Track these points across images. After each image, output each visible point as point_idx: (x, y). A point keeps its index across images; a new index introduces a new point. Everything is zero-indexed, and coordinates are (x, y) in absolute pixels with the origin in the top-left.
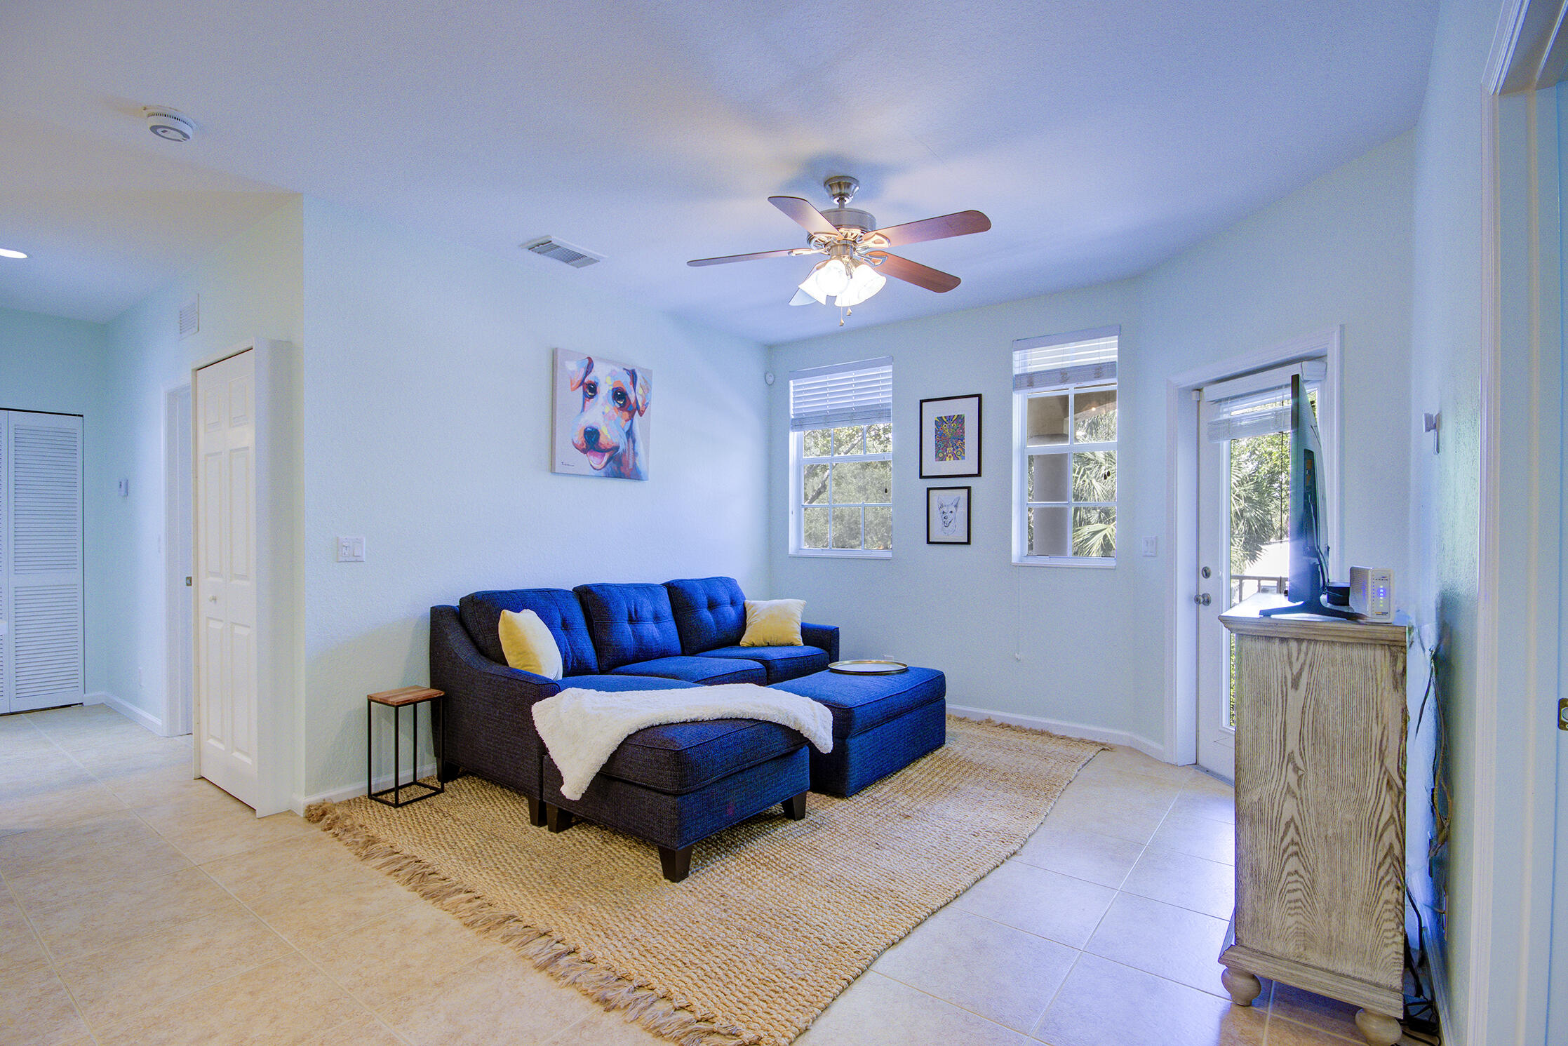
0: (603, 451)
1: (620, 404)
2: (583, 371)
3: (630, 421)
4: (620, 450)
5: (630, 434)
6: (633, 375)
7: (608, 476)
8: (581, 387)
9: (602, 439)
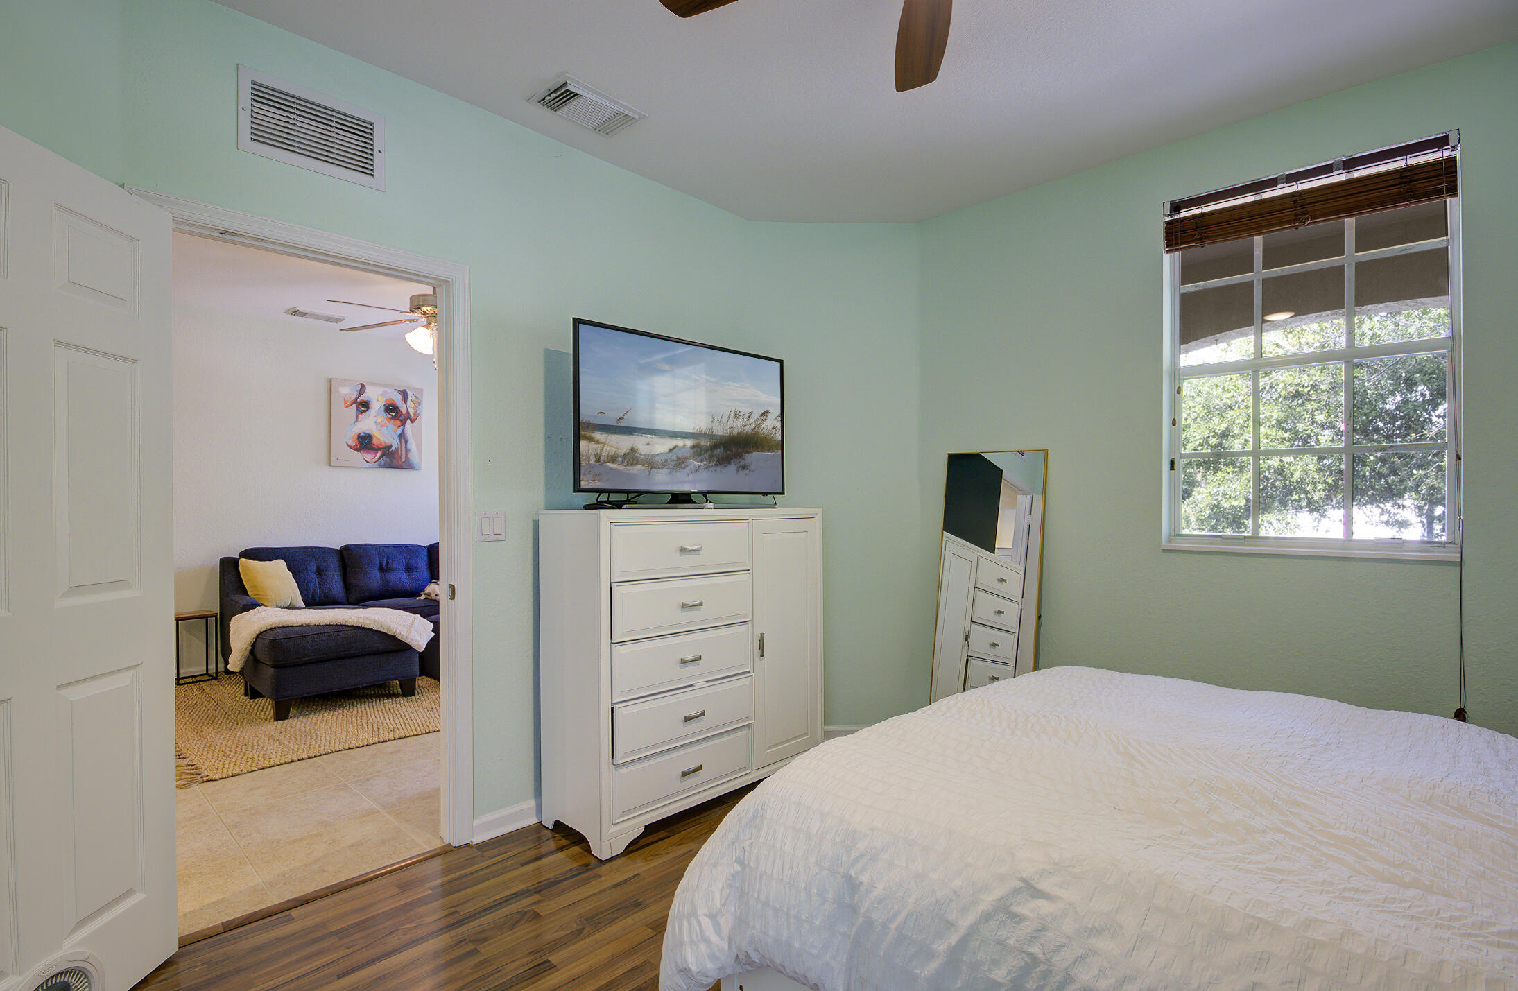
0: (376, 449)
1: (392, 415)
2: (356, 394)
3: (402, 427)
4: (393, 448)
5: (402, 436)
6: (404, 395)
7: (381, 467)
8: (355, 405)
9: (375, 441)
